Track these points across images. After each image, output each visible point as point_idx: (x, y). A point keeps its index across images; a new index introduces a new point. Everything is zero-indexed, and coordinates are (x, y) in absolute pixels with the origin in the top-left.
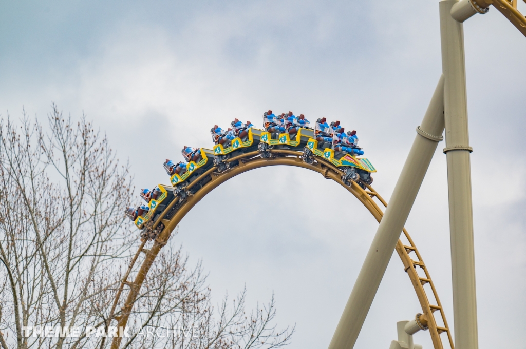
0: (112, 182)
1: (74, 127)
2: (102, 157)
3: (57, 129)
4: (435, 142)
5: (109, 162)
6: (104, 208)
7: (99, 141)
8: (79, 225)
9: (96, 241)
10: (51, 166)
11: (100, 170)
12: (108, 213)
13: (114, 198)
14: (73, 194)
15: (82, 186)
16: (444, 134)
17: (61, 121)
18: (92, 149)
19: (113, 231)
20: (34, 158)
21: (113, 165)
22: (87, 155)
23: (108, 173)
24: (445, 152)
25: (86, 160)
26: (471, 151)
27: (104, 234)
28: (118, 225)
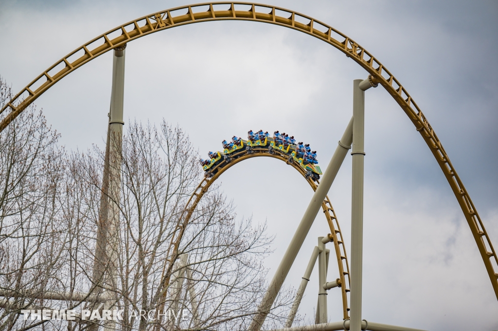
0: (190, 159)
1: (173, 130)
2: (186, 145)
3: (165, 131)
4: (347, 149)
5: (189, 148)
6: (185, 172)
7: (185, 138)
8: (173, 179)
9: (180, 187)
10: (160, 148)
11: (184, 153)
12: (188, 173)
13: (191, 166)
14: (171, 163)
15: (175, 159)
16: (352, 146)
17: (167, 127)
18: (182, 141)
19: (189, 183)
20: (152, 145)
21: (191, 150)
22: (179, 144)
23: (189, 153)
24: (352, 155)
25: (178, 147)
26: (365, 155)
27: (184, 184)
28: (192, 179)
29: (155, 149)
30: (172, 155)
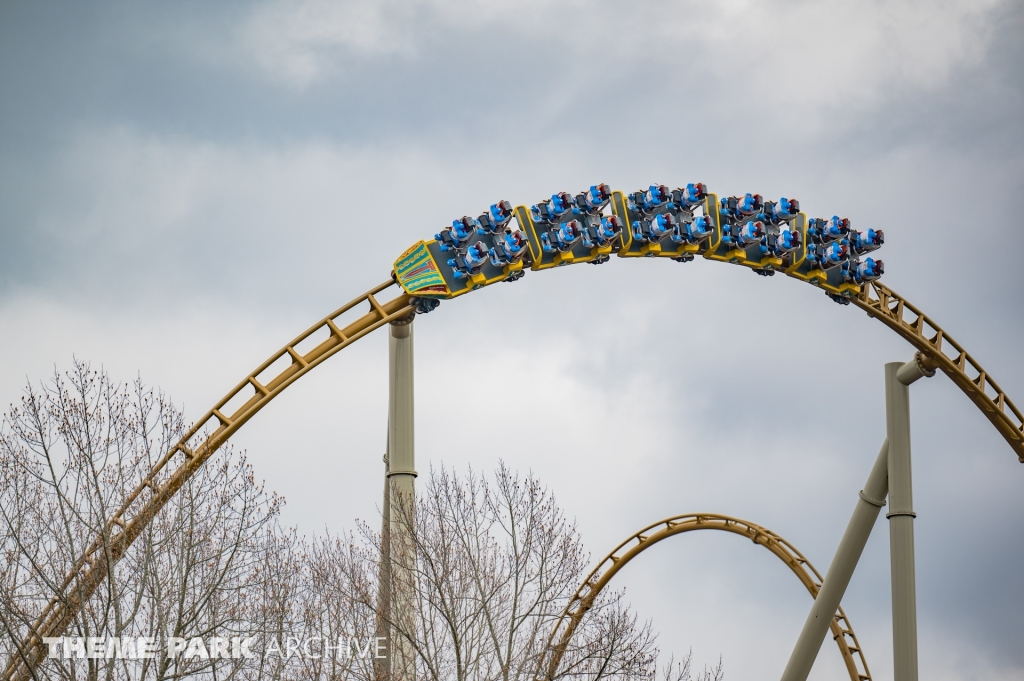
0: (557, 542)
1: (521, 484)
2: (548, 515)
3: (504, 487)
4: (878, 507)
5: (556, 520)
6: (549, 568)
7: (546, 499)
8: (524, 584)
9: (540, 600)
10: (497, 523)
11: (546, 530)
12: (555, 570)
13: (561, 556)
14: (519, 551)
15: (528, 542)
16: (887, 499)
17: (508, 478)
18: (540, 506)
19: (558, 592)
20: (480, 516)
21: (559, 525)
22: (535, 512)
23: (556, 529)
24: (888, 518)
25: (532, 518)
26: (914, 517)
27: (548, 595)
28: (564, 584)
29: (486, 525)
30: (520, 537)
